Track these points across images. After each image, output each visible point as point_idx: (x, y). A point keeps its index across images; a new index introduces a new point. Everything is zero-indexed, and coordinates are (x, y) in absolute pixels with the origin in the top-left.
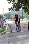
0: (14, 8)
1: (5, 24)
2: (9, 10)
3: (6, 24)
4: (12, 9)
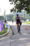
0: (16, 9)
1: (7, 26)
2: (11, 12)
4: (14, 10)
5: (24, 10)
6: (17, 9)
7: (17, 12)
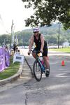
0: (37, 18)
1: (17, 58)
3: (20, 58)
4: (33, 20)
5: (58, 21)
6: (42, 18)
7: (41, 26)
